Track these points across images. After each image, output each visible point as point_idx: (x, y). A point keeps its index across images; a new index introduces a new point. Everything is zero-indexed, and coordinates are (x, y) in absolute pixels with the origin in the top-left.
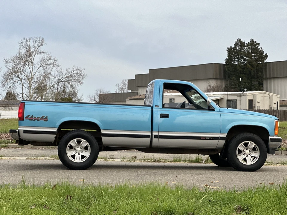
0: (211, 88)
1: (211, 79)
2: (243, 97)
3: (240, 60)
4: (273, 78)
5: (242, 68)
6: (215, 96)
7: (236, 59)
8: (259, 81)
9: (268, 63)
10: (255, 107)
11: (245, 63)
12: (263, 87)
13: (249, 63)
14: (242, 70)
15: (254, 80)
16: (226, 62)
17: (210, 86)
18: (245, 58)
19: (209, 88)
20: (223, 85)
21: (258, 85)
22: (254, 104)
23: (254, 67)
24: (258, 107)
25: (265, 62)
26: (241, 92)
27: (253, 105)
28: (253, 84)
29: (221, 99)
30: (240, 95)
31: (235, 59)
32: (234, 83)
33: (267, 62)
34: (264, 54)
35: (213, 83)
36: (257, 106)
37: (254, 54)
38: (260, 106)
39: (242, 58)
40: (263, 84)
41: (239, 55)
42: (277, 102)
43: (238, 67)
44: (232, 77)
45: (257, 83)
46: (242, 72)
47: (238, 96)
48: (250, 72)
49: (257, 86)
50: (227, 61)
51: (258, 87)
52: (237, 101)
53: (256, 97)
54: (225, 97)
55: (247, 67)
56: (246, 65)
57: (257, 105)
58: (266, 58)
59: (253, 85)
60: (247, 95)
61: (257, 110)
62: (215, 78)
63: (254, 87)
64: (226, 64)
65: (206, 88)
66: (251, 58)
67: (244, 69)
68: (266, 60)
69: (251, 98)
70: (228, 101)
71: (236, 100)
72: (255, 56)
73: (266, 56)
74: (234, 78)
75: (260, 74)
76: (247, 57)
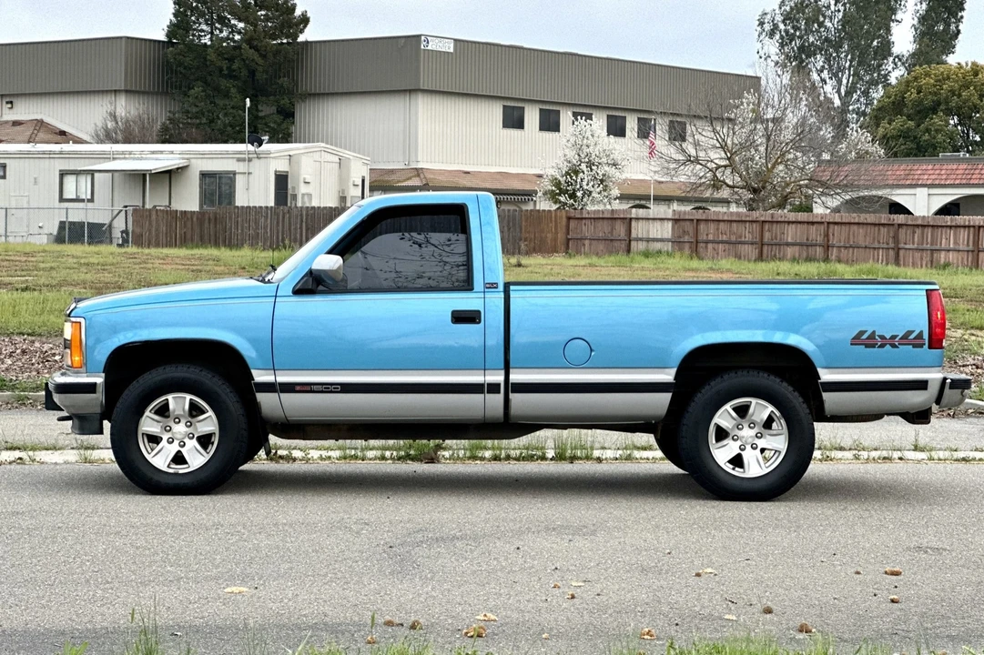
0: (117, 123)
1: (115, 91)
2: (256, 162)
3: (216, 28)
4: (328, 94)
5: (226, 56)
6: (157, 159)
7: (204, 27)
8: (282, 102)
9: (311, 42)
10: (294, 197)
11: (235, 41)
12: (293, 123)
13: (249, 40)
14: (225, 64)
15: (264, 98)
16: (167, 36)
17: (113, 116)
18: (233, 22)
19: (110, 125)
20: (161, 114)
21: (278, 118)
22: (294, 188)
23: (264, 57)
24: (306, 198)
25: (301, 38)
26: (250, 148)
27: (290, 192)
28: (261, 114)
29: (178, 169)
30: (246, 156)
31: (200, 24)
32: (198, 109)
33: (309, 40)
34: (298, 12)
35: (124, 107)
36: (303, 195)
37: (263, 13)
38: (310, 195)
39: (223, 21)
40: (292, 115)
41: (212, 13)
42: (363, 181)
43: (212, 56)
44: (193, 88)
45: (274, 109)
46: (226, 72)
47: (239, 160)
48: (252, 73)
49: (275, 122)
50: (173, 30)
51: (279, 125)
52: (237, 176)
53: (298, 163)
54: (193, 161)
55: (241, 54)
56: (238, 47)
57: (303, 189)
58: (305, 27)
59: (262, 118)
60: (271, 155)
61: (302, 208)
62: (129, 88)
63: (266, 124)
64: (169, 43)
65: (100, 124)
66: (256, 26)
67: (231, 60)
68: (302, 31)
69: (282, 166)
70: (204, 175)
71: (234, 173)
72: (267, 18)
73: (305, 20)
74: (197, 90)
75: (284, 81)
76: (240, 21)
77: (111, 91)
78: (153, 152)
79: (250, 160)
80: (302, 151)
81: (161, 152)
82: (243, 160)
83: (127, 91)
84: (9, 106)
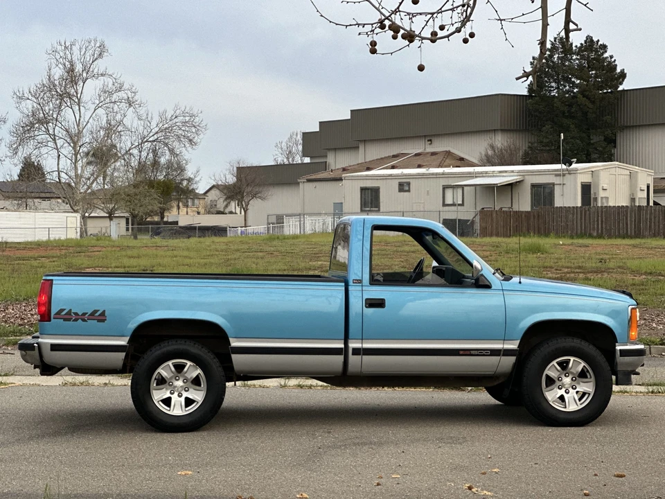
0: (495, 151)
1: (495, 130)
2: (567, 176)
3: (561, 85)
4: (639, 126)
5: (567, 103)
6: (503, 176)
7: (553, 84)
8: (606, 133)
9: (627, 90)
10: (596, 199)
11: (574, 93)
12: (615, 147)
13: (582, 92)
14: (566, 109)
15: (594, 131)
16: (529, 92)
17: (492, 147)
18: (573, 80)
19: (490, 152)
20: (522, 145)
21: (604, 144)
22: (595, 193)
23: (593, 102)
24: (604, 201)
25: (621, 88)
26: (564, 167)
27: (592, 196)
28: (592, 142)
29: (517, 182)
30: (561, 173)
31: (551, 82)
32: (548, 140)
33: (626, 89)
34: (618, 70)
35: (500, 141)
36: (602, 198)
37: (593, 72)
38: (607, 198)
39: (568, 80)
40: (615, 141)
41: (558, 75)
42: (648, 187)
43: (557, 104)
44: (544, 126)
45: (603, 138)
46: (567, 114)
47: (556, 175)
48: (585, 114)
49: (601, 147)
50: (531, 88)
51: (604, 148)
52: (555, 186)
53: (598, 176)
54: (526, 177)
55: (577, 102)
56: (575, 97)
57: (602, 194)
58: (623, 80)
59: (593, 144)
60: (578, 172)
61: (602, 207)
62: (503, 128)
63: (596, 149)
64: (529, 97)
65: (483, 153)
66: (588, 81)
67: (570, 106)
68: (621, 84)
69: (587, 179)
70: (533, 186)
71: (553, 184)
72: (596, 76)
73: (623, 75)
74: (548, 127)
75: (608, 118)
76: (577, 79)
77: (492, 130)
78: (501, 172)
79: (564, 175)
80: (602, 168)
81: (506, 172)
82: (559, 175)
83: (503, 130)
84: (430, 142)
